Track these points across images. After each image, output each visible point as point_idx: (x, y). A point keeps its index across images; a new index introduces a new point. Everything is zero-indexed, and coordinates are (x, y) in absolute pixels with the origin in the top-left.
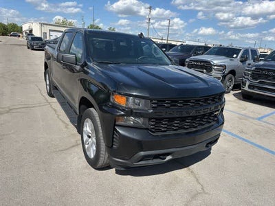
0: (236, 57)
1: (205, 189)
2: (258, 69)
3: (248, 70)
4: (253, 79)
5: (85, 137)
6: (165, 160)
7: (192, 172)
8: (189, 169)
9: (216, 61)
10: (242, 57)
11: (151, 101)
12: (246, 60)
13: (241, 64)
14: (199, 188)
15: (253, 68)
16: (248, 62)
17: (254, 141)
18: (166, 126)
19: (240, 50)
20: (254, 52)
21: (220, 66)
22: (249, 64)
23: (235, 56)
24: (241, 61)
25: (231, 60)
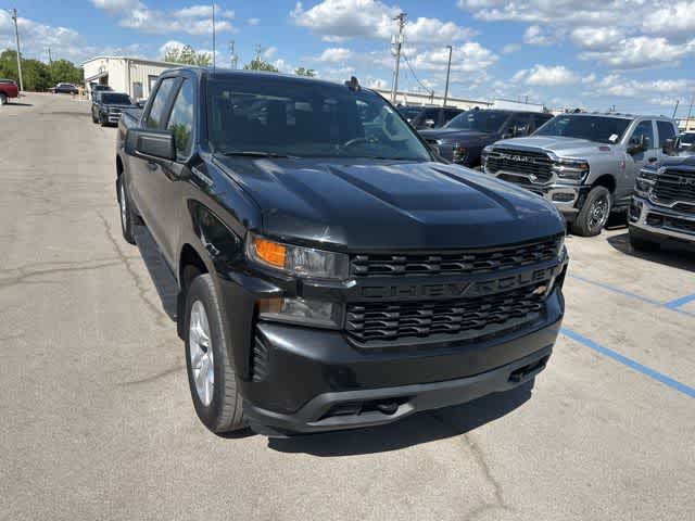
0: (617, 141)
1: (504, 497)
2: (674, 172)
3: (647, 176)
4: (661, 198)
5: (195, 350)
6: (395, 415)
7: (473, 447)
8: (467, 438)
9: (563, 151)
10: (632, 141)
11: (352, 256)
12: (643, 149)
13: (629, 158)
14: (488, 491)
15: (661, 171)
16: (648, 154)
17: (652, 364)
18: (395, 324)
19: (629, 122)
20: (666, 127)
21: (575, 164)
22: (652, 160)
23: (613, 138)
24: (631, 152)
25: (601, 148)
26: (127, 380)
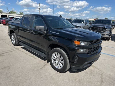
8: (93, 66)
9: (78, 25)
10: (85, 23)
11: (90, 42)
13: (85, 25)
15: (92, 27)
16: (87, 25)
19: (84, 20)
23: (83, 22)
25: (82, 24)
26: (39, 68)
